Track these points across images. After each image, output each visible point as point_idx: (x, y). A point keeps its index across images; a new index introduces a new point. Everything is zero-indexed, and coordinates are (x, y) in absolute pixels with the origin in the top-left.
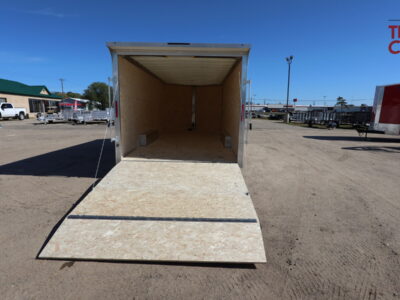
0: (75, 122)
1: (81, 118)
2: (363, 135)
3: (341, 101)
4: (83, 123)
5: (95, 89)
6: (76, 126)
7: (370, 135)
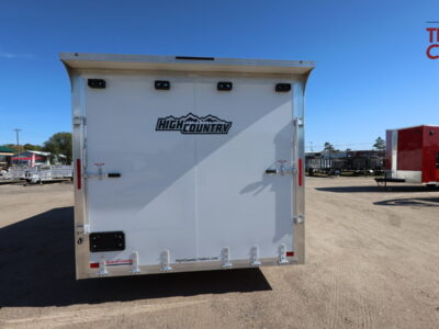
0: (29, 182)
1: (35, 177)
2: (382, 184)
3: (328, 147)
4: (38, 182)
5: (59, 140)
6: (29, 188)
7: (389, 184)
